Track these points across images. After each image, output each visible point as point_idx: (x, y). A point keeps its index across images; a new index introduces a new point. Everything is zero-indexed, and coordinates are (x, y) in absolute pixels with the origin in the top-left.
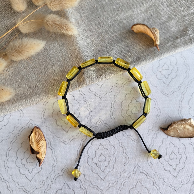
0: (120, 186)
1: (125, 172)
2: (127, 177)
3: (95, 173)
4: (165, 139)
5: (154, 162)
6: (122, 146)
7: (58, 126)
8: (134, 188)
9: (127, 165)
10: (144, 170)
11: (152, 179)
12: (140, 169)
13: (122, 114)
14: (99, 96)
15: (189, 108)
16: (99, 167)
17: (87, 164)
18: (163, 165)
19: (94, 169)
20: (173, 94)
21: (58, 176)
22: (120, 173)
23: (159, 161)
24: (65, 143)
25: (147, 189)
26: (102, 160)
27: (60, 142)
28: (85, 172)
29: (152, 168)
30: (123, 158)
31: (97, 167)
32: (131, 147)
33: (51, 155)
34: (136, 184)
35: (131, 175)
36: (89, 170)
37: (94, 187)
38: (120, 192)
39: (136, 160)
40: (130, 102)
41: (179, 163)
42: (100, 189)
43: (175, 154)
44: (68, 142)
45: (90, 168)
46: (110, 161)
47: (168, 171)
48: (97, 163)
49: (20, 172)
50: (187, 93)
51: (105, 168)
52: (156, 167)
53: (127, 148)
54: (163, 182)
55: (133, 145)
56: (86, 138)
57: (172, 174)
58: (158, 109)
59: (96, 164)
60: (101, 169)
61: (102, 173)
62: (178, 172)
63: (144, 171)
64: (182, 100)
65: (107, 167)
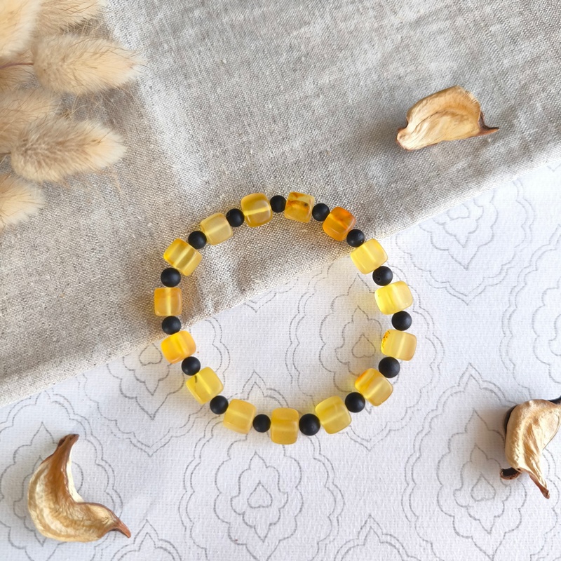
1: (332, 540)
2: (339, 557)
3: (238, 544)
4: (457, 436)
5: (424, 510)
6: (322, 458)
7: (126, 397)
9: (338, 520)
10: (390, 535)
12: (379, 532)
13: (323, 360)
14: (252, 304)
15: (535, 336)
16: (251, 527)
17: (213, 515)
18: (452, 518)
19: (237, 533)
20: (482, 294)
21: (126, 554)
22: (316, 545)
23: (438, 507)
24: (147, 449)
26: (261, 502)
27: (132, 446)
28: (206, 541)
29: (418, 529)
30: (324, 496)
31: (244, 525)
32: (350, 463)
33: (103, 487)
35: (350, 549)
36: (220, 534)
39: (365, 502)
40: (347, 322)
41: (503, 511)
43: (489, 483)
44: (155, 448)
45: (224, 527)
46: (284, 506)
47: (467, 537)
48: (244, 512)
49: (11, 539)
50: (526, 289)
51: (269, 529)
52: (429, 525)
53: (337, 465)
55: (356, 455)
56: (212, 436)
57: (479, 547)
58: (436, 341)
59: (242, 516)
60: (258, 532)
61: (261, 543)
62: (499, 540)
63: (393, 539)
64: (513, 312)
65: (275, 524)
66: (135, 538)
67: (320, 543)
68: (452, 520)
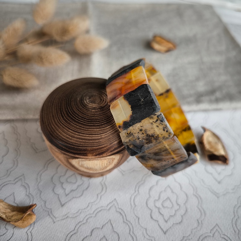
0: (81, 220)
1: (96, 204)
2: (96, 212)
3: (56, 194)
8: (100, 228)
9: (101, 197)
10: (122, 209)
11: (130, 225)
12: (117, 207)
16: (64, 189)
19: (57, 189)
21: (9, 184)
23: (146, 204)
25: (118, 235)
26: (72, 181)
27: (32, 148)
28: (43, 189)
29: (134, 210)
30: (99, 186)
31: (61, 187)
34: (104, 223)
37: (47, 210)
38: (78, 228)
41: (175, 214)
42: (53, 216)
43: (171, 201)
45: (53, 185)
46: (81, 185)
47: (156, 220)
48: (64, 182)
51: (71, 192)
52: (140, 210)
54: (144, 233)
57: (160, 226)
60: (66, 191)
61: (65, 196)
62: (170, 226)
63: (122, 211)
65: (74, 190)
66: (16, 179)
67: (90, 204)
68: (151, 211)
